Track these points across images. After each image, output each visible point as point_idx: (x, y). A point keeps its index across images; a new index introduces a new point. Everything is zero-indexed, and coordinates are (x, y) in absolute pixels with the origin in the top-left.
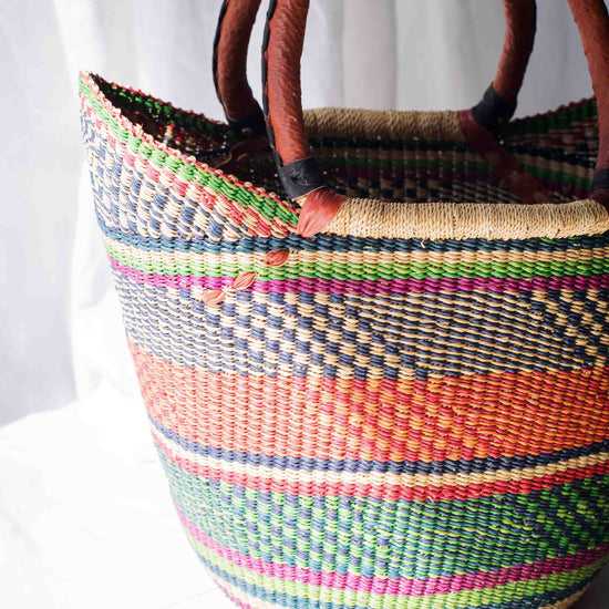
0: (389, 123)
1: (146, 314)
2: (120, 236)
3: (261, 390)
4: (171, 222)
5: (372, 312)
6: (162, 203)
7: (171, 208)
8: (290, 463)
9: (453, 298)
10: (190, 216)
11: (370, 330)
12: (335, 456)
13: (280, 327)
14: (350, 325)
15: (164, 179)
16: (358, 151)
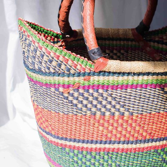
0: (110, 33)
1: (43, 96)
2: (35, 71)
3: (81, 119)
4: (54, 68)
5: (116, 95)
6: (51, 62)
7: (54, 63)
8: (89, 142)
9: (141, 90)
10: (60, 66)
11: (115, 100)
12: (104, 140)
13: (87, 100)
14: (110, 99)
15: (52, 54)
16: (100, 41)
